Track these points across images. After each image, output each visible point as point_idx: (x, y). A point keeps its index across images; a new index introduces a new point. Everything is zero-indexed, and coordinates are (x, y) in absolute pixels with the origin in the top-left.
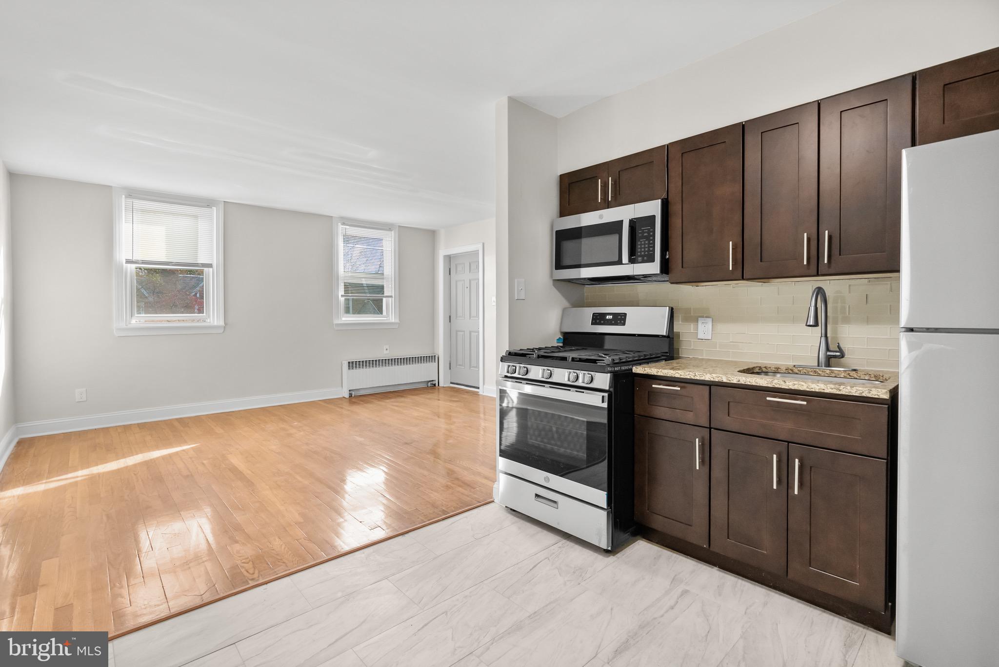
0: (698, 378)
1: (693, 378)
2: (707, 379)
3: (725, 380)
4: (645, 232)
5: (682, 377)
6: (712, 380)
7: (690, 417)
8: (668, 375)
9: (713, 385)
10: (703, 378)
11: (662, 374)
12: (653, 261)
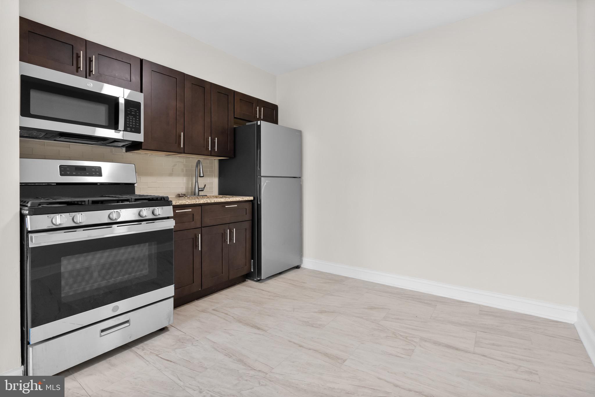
0: (197, 203)
1: (195, 203)
2: (202, 202)
3: (209, 202)
4: (133, 112)
5: (190, 203)
6: (204, 202)
7: (192, 225)
8: (182, 204)
9: (203, 205)
10: (199, 203)
11: (179, 204)
12: (139, 132)
